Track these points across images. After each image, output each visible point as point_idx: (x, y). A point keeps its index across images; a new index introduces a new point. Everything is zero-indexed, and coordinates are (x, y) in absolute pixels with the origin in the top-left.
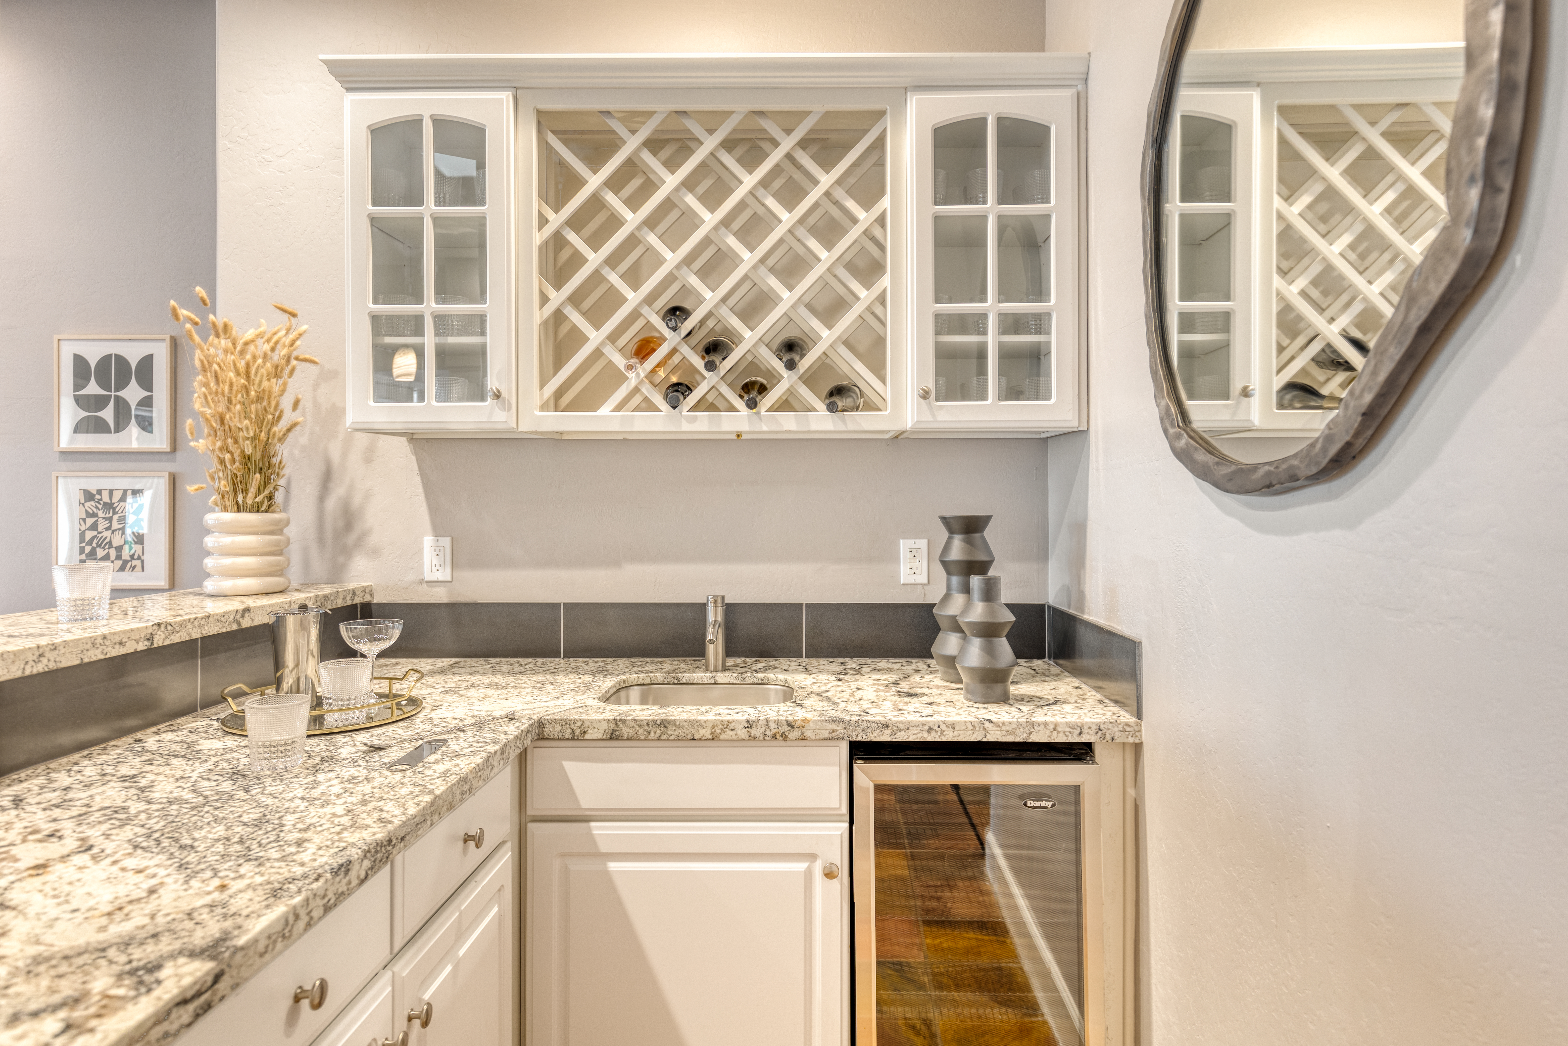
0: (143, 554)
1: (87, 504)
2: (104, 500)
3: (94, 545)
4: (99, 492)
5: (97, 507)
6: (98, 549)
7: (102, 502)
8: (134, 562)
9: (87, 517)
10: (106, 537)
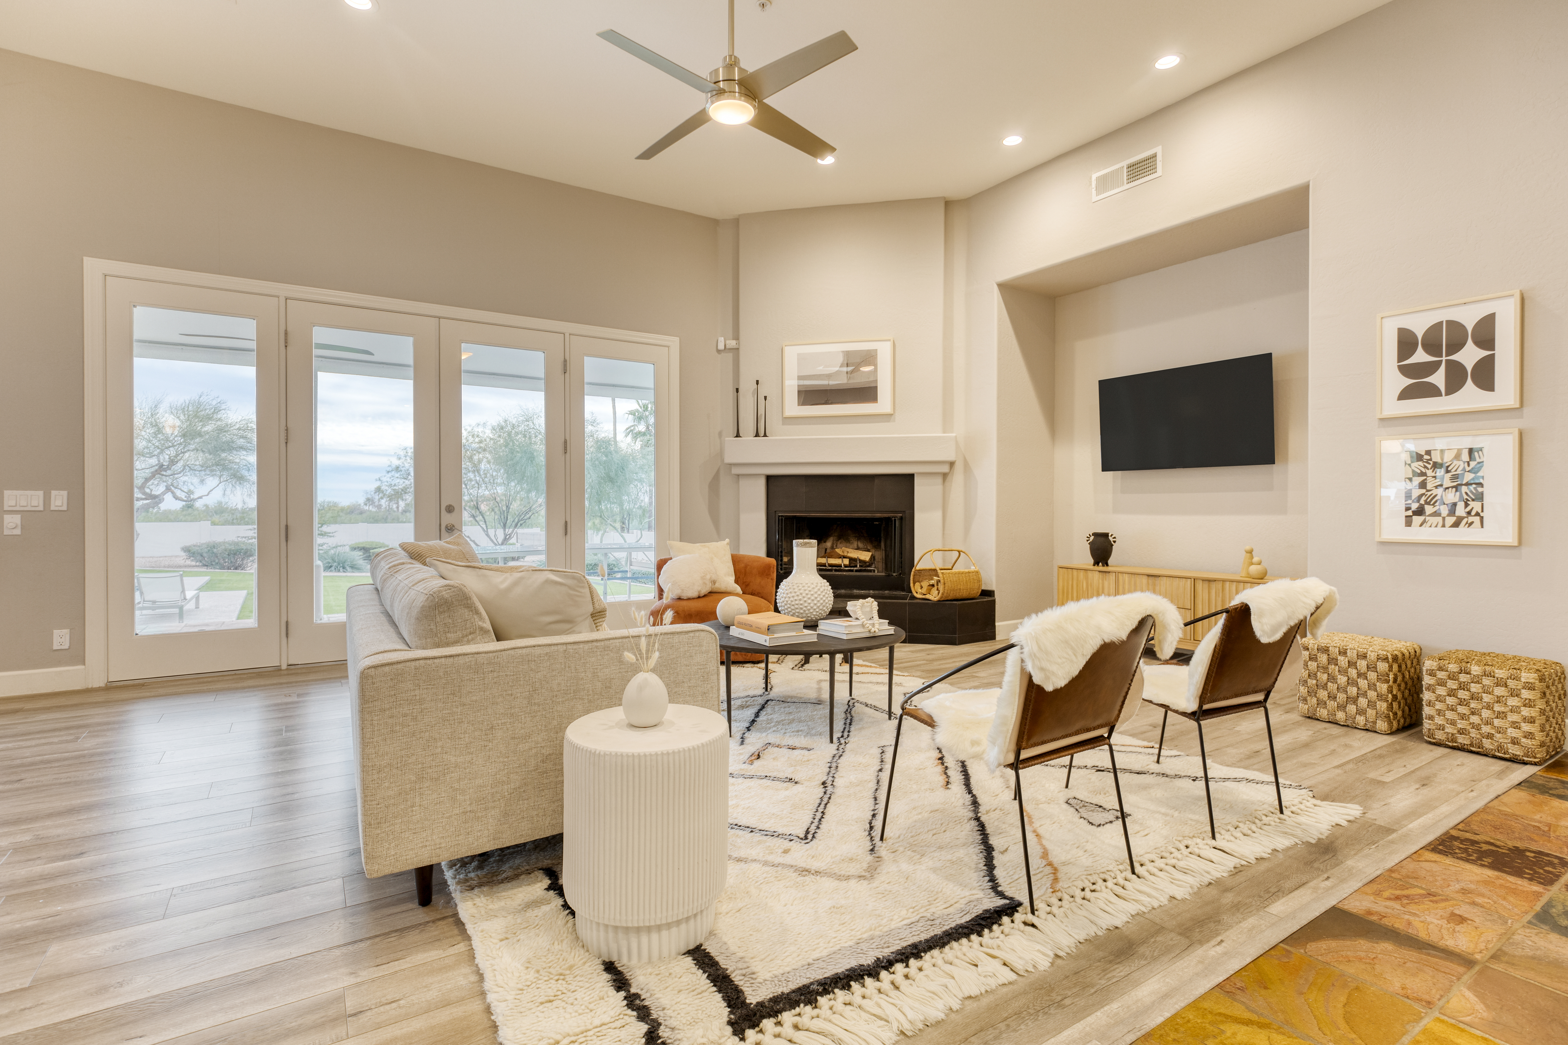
0: (1482, 511)
1: (1413, 465)
2: (1434, 460)
3: (1422, 502)
4: (1428, 453)
5: (1425, 467)
6: (1426, 507)
7: (1431, 462)
8: (1471, 519)
9: (1413, 476)
10: (1436, 496)
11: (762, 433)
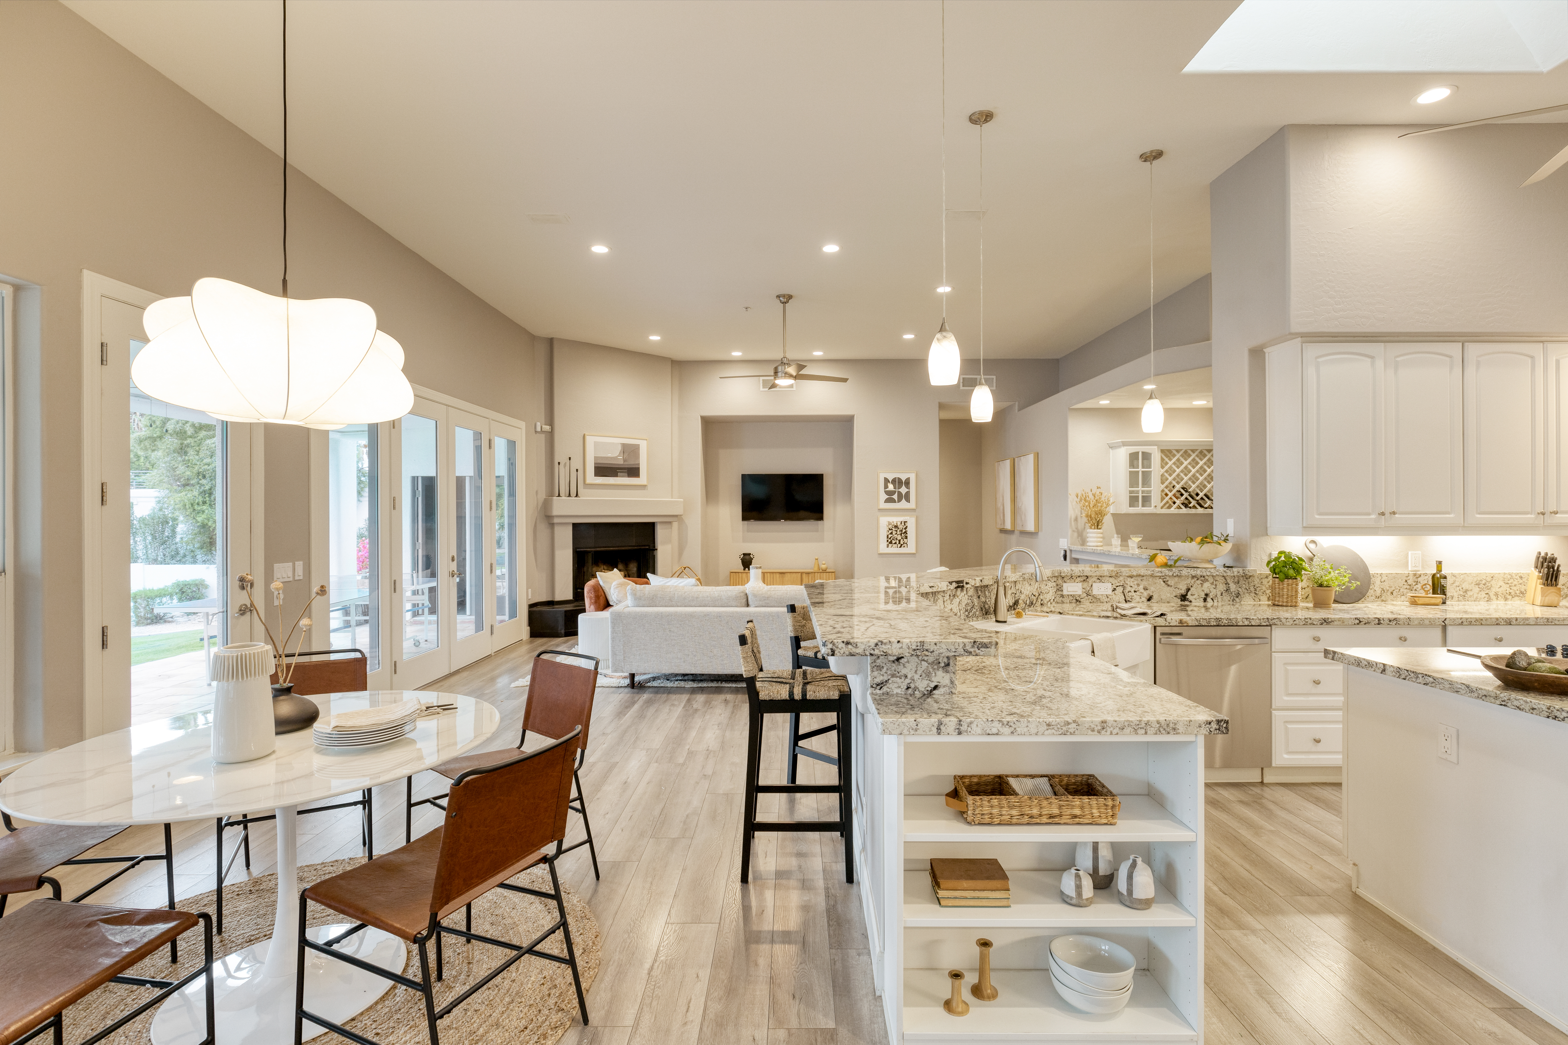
0: (908, 542)
1: (888, 527)
3: (891, 539)
4: (893, 522)
5: (892, 527)
7: (894, 525)
8: (905, 545)
9: (889, 530)
10: (895, 537)
11: (573, 493)
